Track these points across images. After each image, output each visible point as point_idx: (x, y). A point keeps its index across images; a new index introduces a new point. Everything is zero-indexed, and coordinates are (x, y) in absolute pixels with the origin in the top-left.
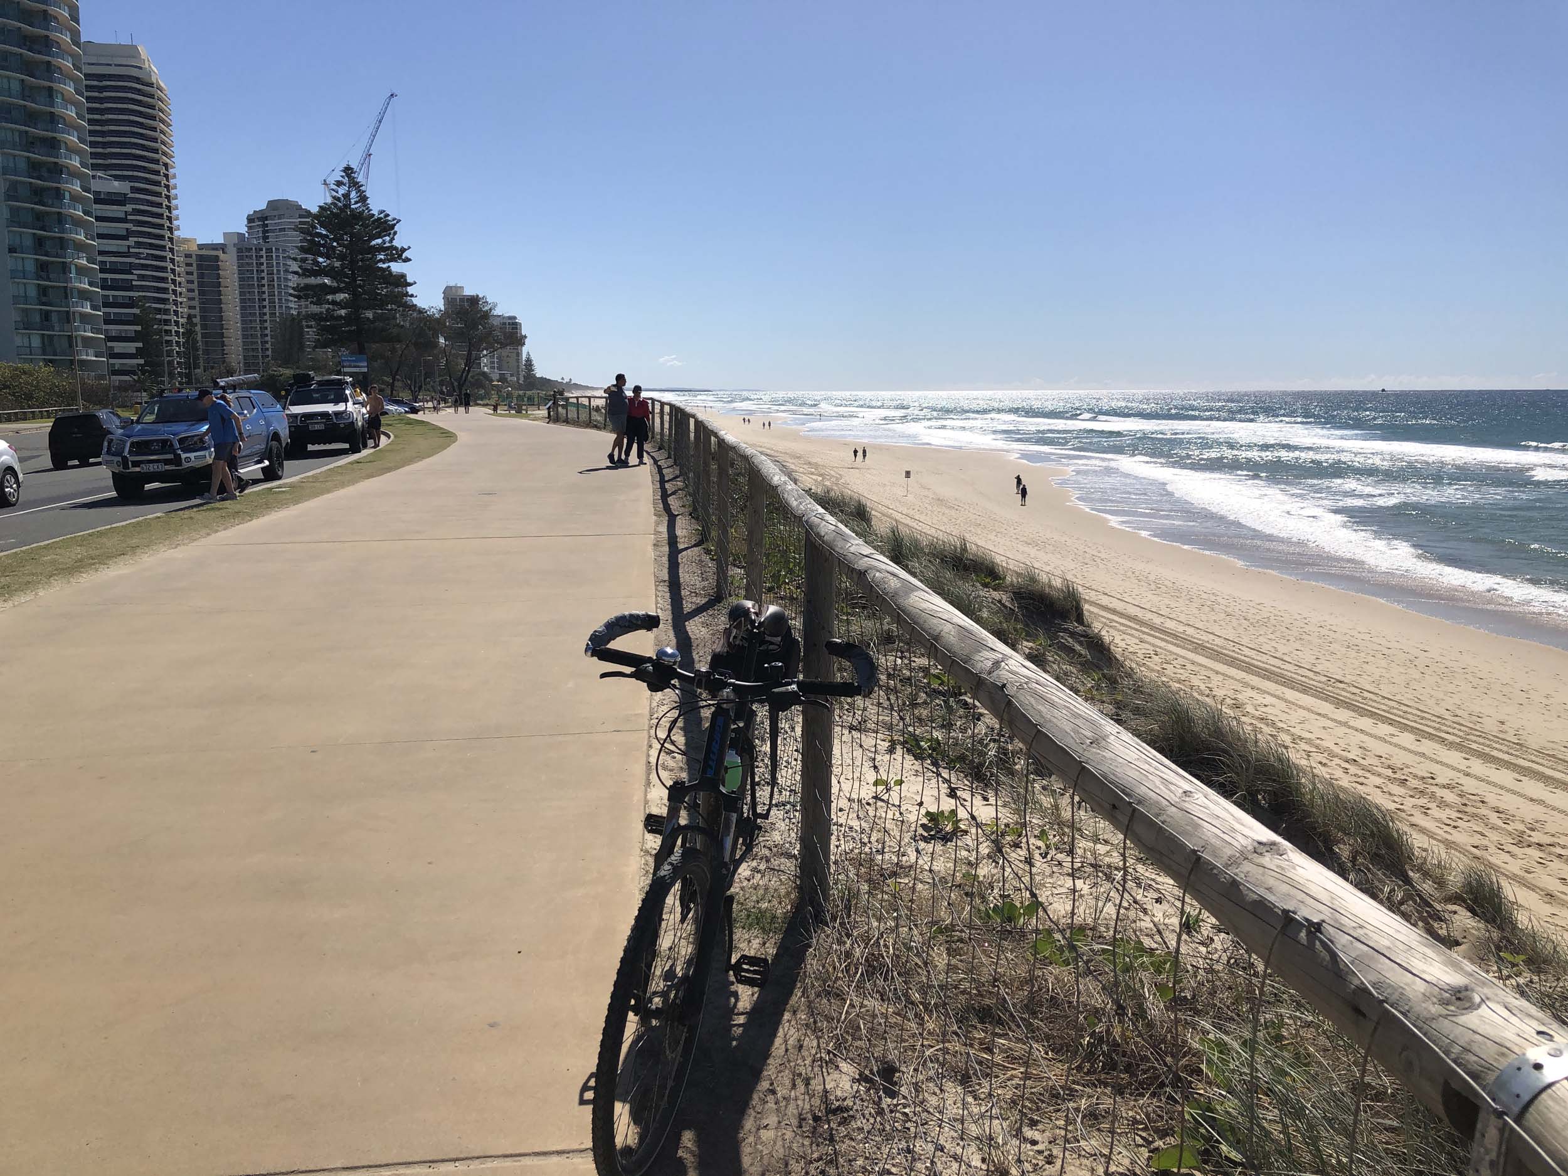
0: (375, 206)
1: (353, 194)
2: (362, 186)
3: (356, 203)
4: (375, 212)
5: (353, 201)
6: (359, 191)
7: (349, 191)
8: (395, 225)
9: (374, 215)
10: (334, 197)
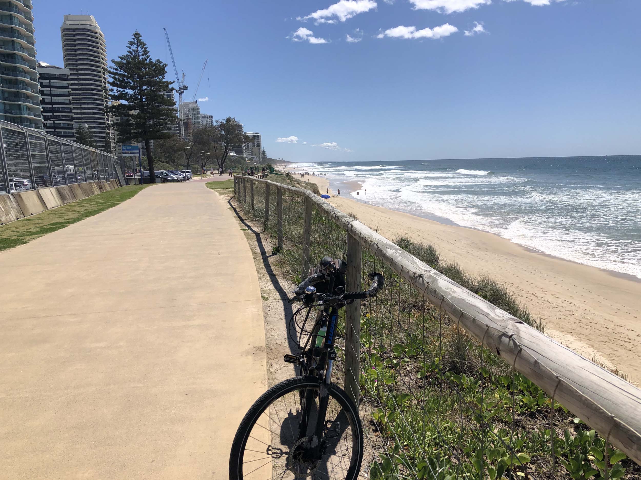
0: (153, 57)
1: (140, 50)
2: (145, 45)
3: (142, 55)
4: (154, 61)
5: (140, 54)
6: (142, 47)
7: (138, 48)
8: (165, 68)
9: (152, 62)
10: (129, 52)
